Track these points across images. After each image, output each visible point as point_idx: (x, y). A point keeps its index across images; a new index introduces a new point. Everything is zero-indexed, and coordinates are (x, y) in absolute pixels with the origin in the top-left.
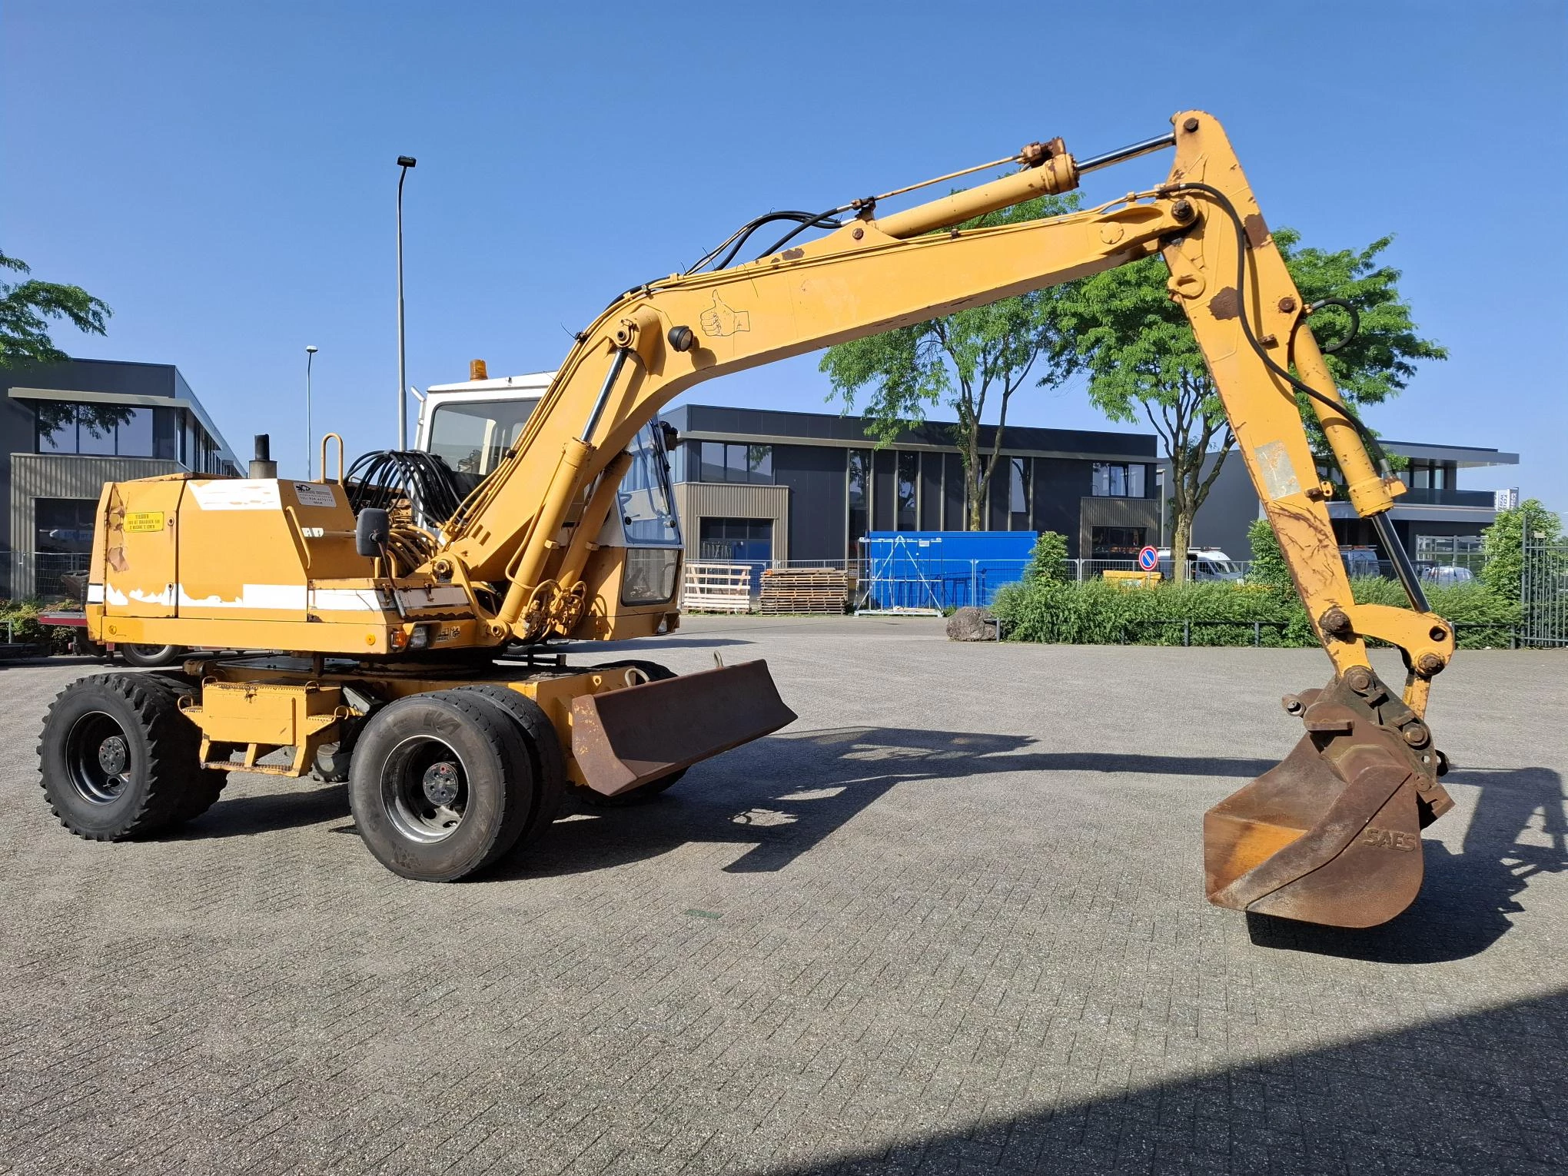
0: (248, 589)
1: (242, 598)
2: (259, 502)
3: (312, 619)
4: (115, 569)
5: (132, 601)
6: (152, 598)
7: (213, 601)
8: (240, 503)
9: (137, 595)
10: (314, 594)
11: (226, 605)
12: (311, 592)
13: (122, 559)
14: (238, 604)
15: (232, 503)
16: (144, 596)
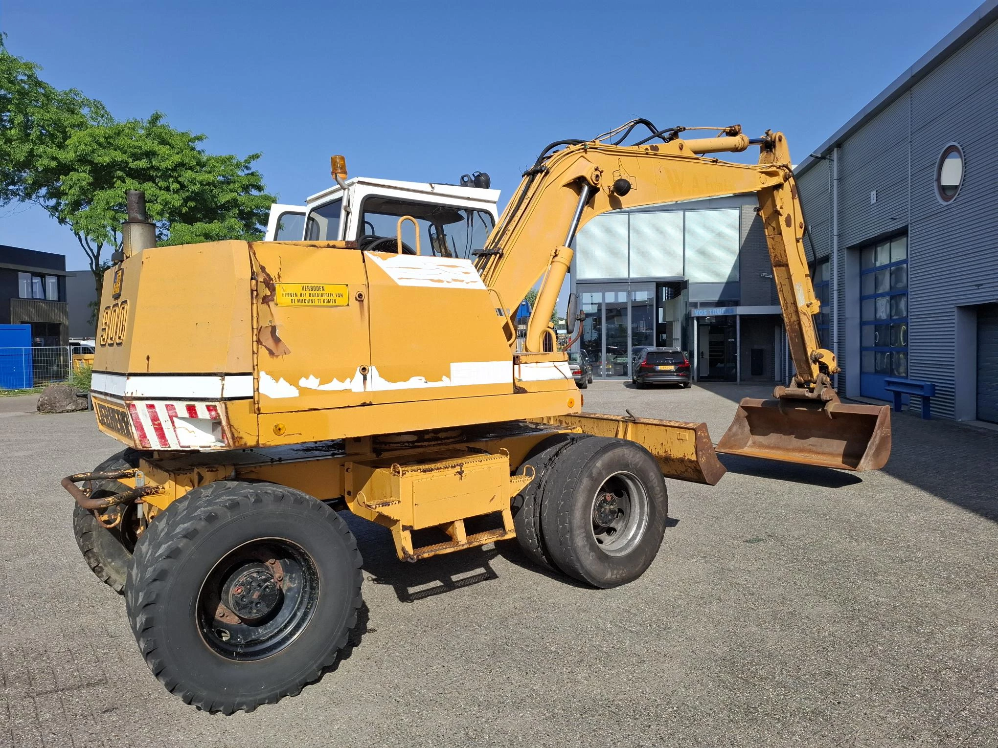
0: (455, 367)
1: (449, 376)
2: (462, 281)
3: (519, 390)
4: (271, 353)
5: (303, 391)
6: (335, 385)
7: (416, 383)
8: (442, 281)
9: (311, 383)
10: (519, 367)
11: (431, 385)
12: (516, 367)
13: (277, 340)
14: (445, 382)
15: (432, 280)
16: (321, 383)
